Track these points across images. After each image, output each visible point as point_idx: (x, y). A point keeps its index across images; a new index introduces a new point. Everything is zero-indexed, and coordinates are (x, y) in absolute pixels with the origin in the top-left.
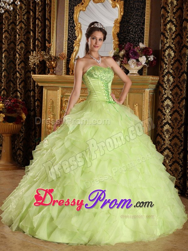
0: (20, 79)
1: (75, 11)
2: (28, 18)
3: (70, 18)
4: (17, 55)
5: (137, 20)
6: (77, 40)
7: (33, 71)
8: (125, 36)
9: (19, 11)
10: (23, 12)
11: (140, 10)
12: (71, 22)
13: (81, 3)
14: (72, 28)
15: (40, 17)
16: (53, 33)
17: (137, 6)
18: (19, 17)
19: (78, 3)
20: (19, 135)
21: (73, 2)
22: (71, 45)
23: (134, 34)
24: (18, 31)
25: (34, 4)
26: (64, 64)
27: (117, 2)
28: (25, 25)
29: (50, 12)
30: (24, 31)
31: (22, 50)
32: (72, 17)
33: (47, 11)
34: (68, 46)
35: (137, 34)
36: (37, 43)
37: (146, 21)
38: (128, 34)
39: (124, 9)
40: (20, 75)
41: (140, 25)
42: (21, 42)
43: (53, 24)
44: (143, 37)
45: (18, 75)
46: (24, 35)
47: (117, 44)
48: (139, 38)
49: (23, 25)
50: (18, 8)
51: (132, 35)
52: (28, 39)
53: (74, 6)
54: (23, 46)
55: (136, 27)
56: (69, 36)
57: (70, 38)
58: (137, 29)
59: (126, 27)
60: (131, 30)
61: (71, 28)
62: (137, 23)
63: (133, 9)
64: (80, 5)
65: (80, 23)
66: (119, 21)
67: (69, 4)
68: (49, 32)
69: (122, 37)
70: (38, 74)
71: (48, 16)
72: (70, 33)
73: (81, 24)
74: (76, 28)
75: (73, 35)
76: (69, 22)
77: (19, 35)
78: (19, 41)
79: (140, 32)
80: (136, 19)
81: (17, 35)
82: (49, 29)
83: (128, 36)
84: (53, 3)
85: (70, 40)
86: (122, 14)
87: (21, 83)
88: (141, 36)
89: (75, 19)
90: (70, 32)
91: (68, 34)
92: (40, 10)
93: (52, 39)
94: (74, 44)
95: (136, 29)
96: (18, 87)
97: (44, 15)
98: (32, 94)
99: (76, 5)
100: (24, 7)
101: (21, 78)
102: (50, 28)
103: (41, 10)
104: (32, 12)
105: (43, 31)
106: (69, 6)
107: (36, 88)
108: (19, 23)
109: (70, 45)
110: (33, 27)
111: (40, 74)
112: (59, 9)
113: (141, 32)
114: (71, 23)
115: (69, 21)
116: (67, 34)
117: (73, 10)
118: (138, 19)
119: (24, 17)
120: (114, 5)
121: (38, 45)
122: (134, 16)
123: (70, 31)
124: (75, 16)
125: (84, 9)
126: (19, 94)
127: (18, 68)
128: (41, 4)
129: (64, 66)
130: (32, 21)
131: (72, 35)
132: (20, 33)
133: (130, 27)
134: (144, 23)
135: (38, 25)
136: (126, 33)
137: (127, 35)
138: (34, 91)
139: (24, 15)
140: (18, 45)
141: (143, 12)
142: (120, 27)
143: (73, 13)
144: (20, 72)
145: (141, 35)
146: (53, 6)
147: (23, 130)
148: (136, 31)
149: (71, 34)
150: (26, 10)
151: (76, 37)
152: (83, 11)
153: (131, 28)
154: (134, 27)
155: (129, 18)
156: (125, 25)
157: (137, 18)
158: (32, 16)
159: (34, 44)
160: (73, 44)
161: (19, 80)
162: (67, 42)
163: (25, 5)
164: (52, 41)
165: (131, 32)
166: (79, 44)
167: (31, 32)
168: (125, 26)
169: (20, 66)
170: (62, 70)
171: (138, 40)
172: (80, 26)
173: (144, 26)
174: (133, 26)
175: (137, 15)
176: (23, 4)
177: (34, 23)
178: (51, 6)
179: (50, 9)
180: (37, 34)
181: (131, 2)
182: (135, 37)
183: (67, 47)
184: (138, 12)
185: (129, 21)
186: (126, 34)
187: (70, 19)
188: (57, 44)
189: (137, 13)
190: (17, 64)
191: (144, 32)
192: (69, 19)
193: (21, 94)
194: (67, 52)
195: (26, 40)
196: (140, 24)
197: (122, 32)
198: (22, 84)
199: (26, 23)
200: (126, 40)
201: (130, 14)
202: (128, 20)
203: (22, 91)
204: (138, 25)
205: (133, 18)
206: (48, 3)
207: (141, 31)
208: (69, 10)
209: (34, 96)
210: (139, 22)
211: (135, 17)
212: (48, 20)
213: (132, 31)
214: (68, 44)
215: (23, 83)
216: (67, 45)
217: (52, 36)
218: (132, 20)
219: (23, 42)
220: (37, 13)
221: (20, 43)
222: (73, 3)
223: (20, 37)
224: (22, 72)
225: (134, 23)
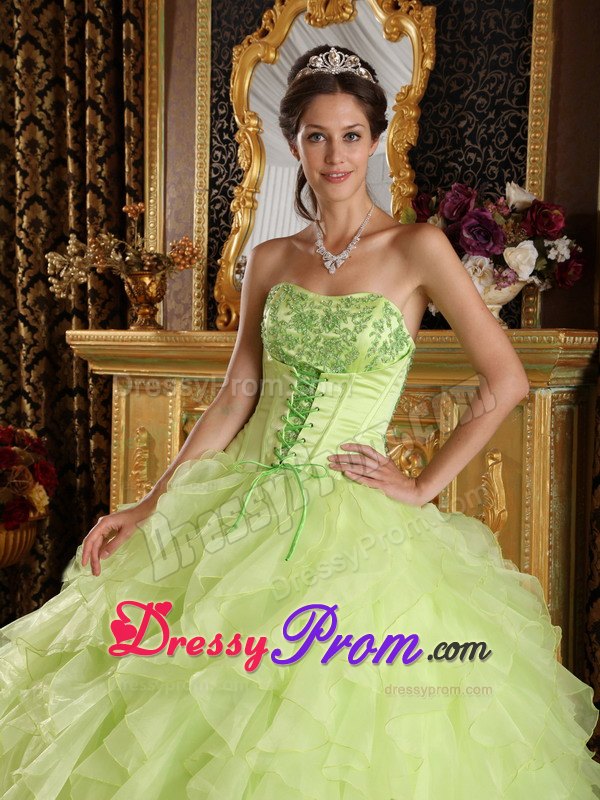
0: (31, 346)
1: (236, 67)
2: (59, 107)
3: (218, 95)
4: (20, 253)
5: (495, 89)
6: (245, 184)
7: (78, 317)
8: (441, 158)
9: (20, 77)
10: (37, 83)
11: (510, 41)
12: (221, 112)
13: (260, 31)
14: (226, 137)
15: (100, 99)
16: (152, 160)
17: (492, 24)
18: (24, 101)
19: (248, 32)
20: (28, 569)
21: (229, 29)
22: (222, 208)
23: (482, 148)
24: (18, 156)
25: (77, 47)
26: (195, 283)
27: (408, 12)
28: (47, 134)
29: (139, 77)
30: (43, 157)
31: (37, 231)
32: (223, 92)
33: (128, 73)
34: (211, 212)
35: (494, 149)
36: (92, 202)
37: (533, 88)
38: (457, 151)
39: (438, 41)
40: (32, 330)
41: (508, 107)
42: (30, 202)
43: (151, 126)
44: (521, 158)
45: (23, 331)
46: (44, 174)
47: (411, 195)
48: (506, 165)
49: (39, 135)
50: (19, 66)
51: (472, 156)
52: (60, 188)
53: (231, 46)
54: (42, 215)
55: (491, 116)
56: (216, 171)
57: (216, 179)
58: (493, 127)
59: (445, 121)
60: (470, 130)
61: (221, 136)
62: (494, 99)
63: (475, 40)
64: (254, 37)
65: (255, 116)
66: (417, 92)
67: (214, 37)
68: (138, 157)
69: (429, 165)
70: (97, 329)
71: (132, 93)
72: (217, 158)
73: (259, 120)
74: (238, 136)
75: (232, 166)
76: (212, 111)
77: (24, 174)
78: (23, 197)
79: (506, 137)
80: (489, 82)
81: (18, 173)
82: (136, 145)
83: (454, 159)
84: (151, 39)
85: (218, 188)
86: (429, 63)
87: (35, 361)
88: (512, 154)
89: (233, 101)
90: (219, 154)
91: (211, 162)
92: (100, 69)
93: (150, 186)
94: (234, 204)
95: (488, 128)
96: (24, 379)
97: (116, 89)
98: (76, 407)
99: (239, 42)
100: (40, 62)
101: (35, 341)
102: (141, 140)
103: (106, 69)
104: (71, 80)
105: (115, 153)
106: (213, 47)
107: (90, 381)
108: (23, 127)
109: (218, 207)
110: (75, 139)
111: (104, 326)
112: (175, 62)
113: (510, 140)
114: (222, 116)
115: (213, 107)
116: (208, 161)
117: (229, 62)
118: (500, 82)
119: (43, 102)
120: (393, 26)
121: (94, 212)
122: (479, 68)
123: (219, 149)
124: (234, 86)
125: (272, 55)
126: (27, 407)
127: (24, 303)
128: (104, 42)
129: (195, 292)
130: (72, 115)
131: (227, 167)
132: (27, 164)
133: (463, 118)
134: (524, 100)
135: (93, 129)
136: (448, 147)
137: (451, 154)
138: (83, 391)
139: (42, 94)
140: (21, 214)
141: (519, 50)
142: (422, 122)
143: (228, 74)
144: (30, 318)
145: (513, 149)
146: (151, 51)
147: (45, 548)
148: (491, 136)
149: (222, 161)
150: (49, 75)
151: (240, 171)
152: (267, 62)
153: (468, 125)
154: (481, 117)
155: (460, 82)
156: (443, 110)
157: (492, 80)
158: (69, 95)
159: (80, 206)
160: (230, 200)
161: (28, 352)
162: (206, 197)
163: (46, 54)
164: (150, 192)
165: (468, 143)
166: (253, 200)
167: (70, 161)
168: (444, 115)
169: (29, 296)
170: (188, 307)
171: (501, 174)
172: (258, 126)
173: (527, 110)
174: (475, 113)
175: (494, 66)
176: (36, 48)
177: (79, 124)
178: (142, 52)
179: (139, 65)
180: (88, 166)
181: (467, 11)
182: (486, 163)
183: (206, 216)
184: (499, 53)
185: (461, 92)
186: (445, 152)
187: (217, 102)
188: (168, 204)
189: (495, 57)
190: (20, 289)
191: (526, 136)
192: (214, 100)
193: (35, 407)
194: (206, 234)
195: (51, 195)
196: (507, 102)
197: (430, 141)
198: (40, 368)
199: (52, 125)
200: (447, 176)
201: (464, 61)
202: (455, 88)
203: (39, 396)
204: (499, 109)
205: (476, 77)
206: (128, 38)
207: (511, 132)
208: (212, 64)
209: (84, 416)
210: (502, 95)
211: (486, 74)
212: (132, 108)
213: (472, 137)
214: (212, 202)
215: (42, 362)
216: (206, 207)
217: (151, 174)
218: (473, 90)
219: (41, 201)
220: (88, 82)
221: (27, 206)
222: (228, 34)
223: (27, 181)
224: (36, 320)
225: (481, 100)
